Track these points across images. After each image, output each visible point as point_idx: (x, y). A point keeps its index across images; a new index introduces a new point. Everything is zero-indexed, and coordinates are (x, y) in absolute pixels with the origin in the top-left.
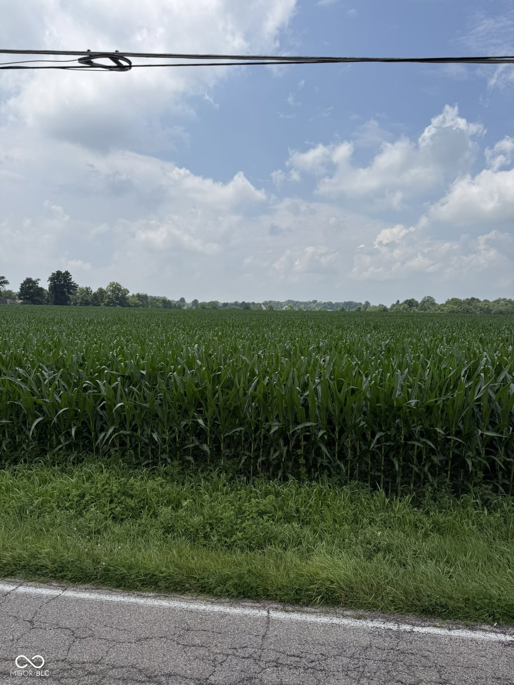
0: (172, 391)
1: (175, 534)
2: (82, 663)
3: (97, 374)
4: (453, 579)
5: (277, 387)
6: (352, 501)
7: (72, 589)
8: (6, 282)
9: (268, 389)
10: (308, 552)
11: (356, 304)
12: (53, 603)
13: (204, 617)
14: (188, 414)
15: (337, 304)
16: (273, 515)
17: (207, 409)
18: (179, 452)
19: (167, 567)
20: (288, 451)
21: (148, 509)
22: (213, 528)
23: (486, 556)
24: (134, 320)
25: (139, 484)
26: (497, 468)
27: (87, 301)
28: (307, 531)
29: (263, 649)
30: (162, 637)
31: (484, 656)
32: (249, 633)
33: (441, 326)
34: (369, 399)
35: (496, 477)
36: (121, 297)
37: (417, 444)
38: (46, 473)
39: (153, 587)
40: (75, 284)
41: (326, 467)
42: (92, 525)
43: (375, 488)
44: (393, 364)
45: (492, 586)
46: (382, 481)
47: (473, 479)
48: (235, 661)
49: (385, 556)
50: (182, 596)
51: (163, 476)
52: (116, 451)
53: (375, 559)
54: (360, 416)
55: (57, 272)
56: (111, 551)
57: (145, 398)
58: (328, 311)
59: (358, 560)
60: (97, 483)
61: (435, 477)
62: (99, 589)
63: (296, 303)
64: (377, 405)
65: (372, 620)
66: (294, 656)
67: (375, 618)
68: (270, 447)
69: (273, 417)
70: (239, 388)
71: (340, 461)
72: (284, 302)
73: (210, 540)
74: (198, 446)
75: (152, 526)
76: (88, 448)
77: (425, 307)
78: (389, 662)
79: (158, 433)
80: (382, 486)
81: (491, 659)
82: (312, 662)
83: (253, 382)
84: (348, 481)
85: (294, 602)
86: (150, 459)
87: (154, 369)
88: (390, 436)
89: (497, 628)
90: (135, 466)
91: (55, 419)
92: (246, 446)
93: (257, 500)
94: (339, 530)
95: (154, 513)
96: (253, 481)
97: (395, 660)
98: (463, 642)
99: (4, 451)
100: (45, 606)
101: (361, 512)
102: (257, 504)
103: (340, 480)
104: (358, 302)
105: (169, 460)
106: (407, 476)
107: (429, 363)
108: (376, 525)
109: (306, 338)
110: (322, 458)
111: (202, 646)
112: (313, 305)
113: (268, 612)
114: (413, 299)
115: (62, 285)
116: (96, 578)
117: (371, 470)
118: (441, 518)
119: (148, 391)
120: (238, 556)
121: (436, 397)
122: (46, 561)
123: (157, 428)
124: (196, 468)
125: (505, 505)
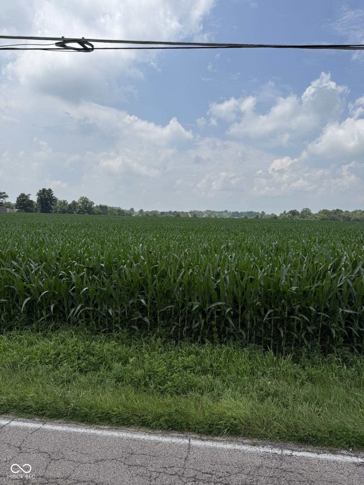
0: (123, 278)
1: (124, 383)
2: (56, 479)
3: (69, 267)
4: (322, 417)
5: (197, 277)
6: (250, 359)
7: (50, 423)
8: (6, 196)
9: (191, 278)
10: (219, 396)
11: (256, 213)
12: (36, 433)
13: (143, 444)
14: (134, 295)
15: (242, 213)
16: (194, 369)
17: (147, 291)
18: (128, 322)
19: (118, 407)
20: (205, 323)
21: (105, 364)
22: (151, 379)
23: (345, 400)
24: (97, 225)
25: (98, 346)
26: (353, 335)
27: (64, 210)
28: (218, 381)
29: (185, 468)
30: (113, 459)
31: (342, 474)
32: (176, 457)
33: (314, 230)
34: (262, 286)
35: (353, 341)
36: (88, 207)
37: (296, 318)
38: (32, 338)
39: (108, 422)
40: (55, 198)
41: (232, 334)
42: (65, 376)
43: (266, 349)
44: (280, 260)
45: (348, 422)
46: (272, 344)
47: (336, 343)
48: (165, 477)
49: (273, 399)
50: (128, 429)
51: (116, 340)
52: (82, 322)
53: (266, 401)
54: (257, 298)
55: (43, 189)
56: (78, 395)
57: (103, 284)
58: (235, 219)
59: (254, 402)
60: (69, 345)
61: (309, 341)
62: (69, 423)
63: (212, 212)
64: (269, 290)
65: (263, 447)
66: (207, 473)
67: (265, 445)
68: (193, 319)
69: (195, 298)
70: (171, 277)
71: (242, 330)
72: (204, 212)
73: (149, 387)
74: (141, 318)
75: (108, 377)
76: (63, 319)
77: (304, 216)
78: (275, 478)
79: (113, 309)
80: (271, 348)
81: (348, 476)
82: (220, 478)
83: (181, 273)
84: (248, 344)
85: (208, 433)
86: (107, 327)
87: (110, 263)
88: (277, 312)
89: (352, 452)
90: (96, 332)
91: (39, 299)
92: (175, 319)
93: (183, 358)
94: (241, 380)
95: (109, 367)
96: (180, 343)
97: (279, 476)
98: (328, 463)
99: (3, 321)
100: (30, 436)
101: (256, 366)
102: (183, 361)
103: (241, 343)
104: (256, 212)
105: (120, 329)
106: (289, 341)
107: (306, 259)
108: (267, 376)
109: (219, 240)
110: (229, 327)
111: (142, 466)
112: (225, 214)
113: (189, 441)
114: (295, 210)
115: (46, 199)
116: (67, 415)
117: (264, 336)
118: (313, 371)
119: (106, 279)
120: (169, 400)
121: (310, 285)
122: (31, 403)
123: (112, 305)
124: (139, 334)
125: (359, 362)
